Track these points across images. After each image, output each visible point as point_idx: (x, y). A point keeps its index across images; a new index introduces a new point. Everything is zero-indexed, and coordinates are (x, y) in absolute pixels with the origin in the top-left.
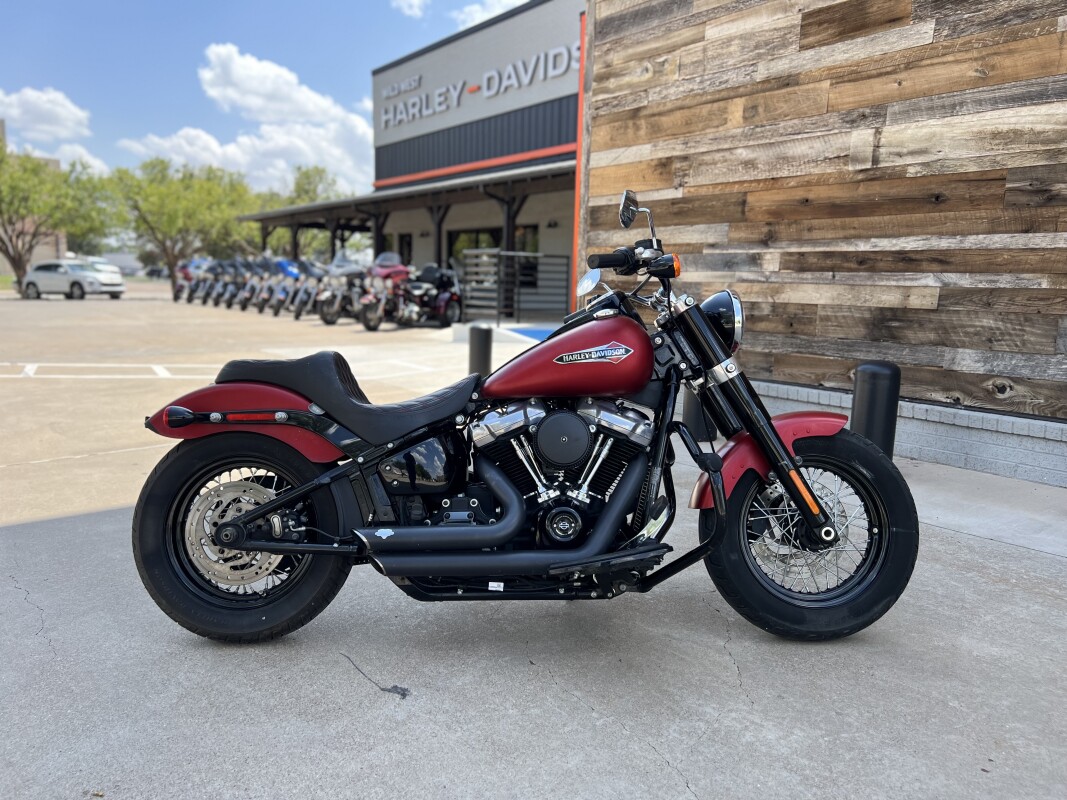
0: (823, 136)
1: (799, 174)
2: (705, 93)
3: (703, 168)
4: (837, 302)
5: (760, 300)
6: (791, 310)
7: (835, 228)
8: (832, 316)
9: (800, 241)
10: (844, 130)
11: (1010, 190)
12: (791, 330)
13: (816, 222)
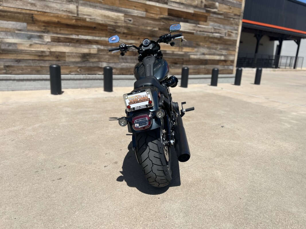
0: (61, 3)
1: (54, 12)
4: (72, 51)
5: (45, 50)
6: (57, 54)
7: (68, 31)
8: (71, 55)
9: (57, 33)
10: (67, 3)
11: (109, 29)
12: (58, 59)
13: (62, 28)
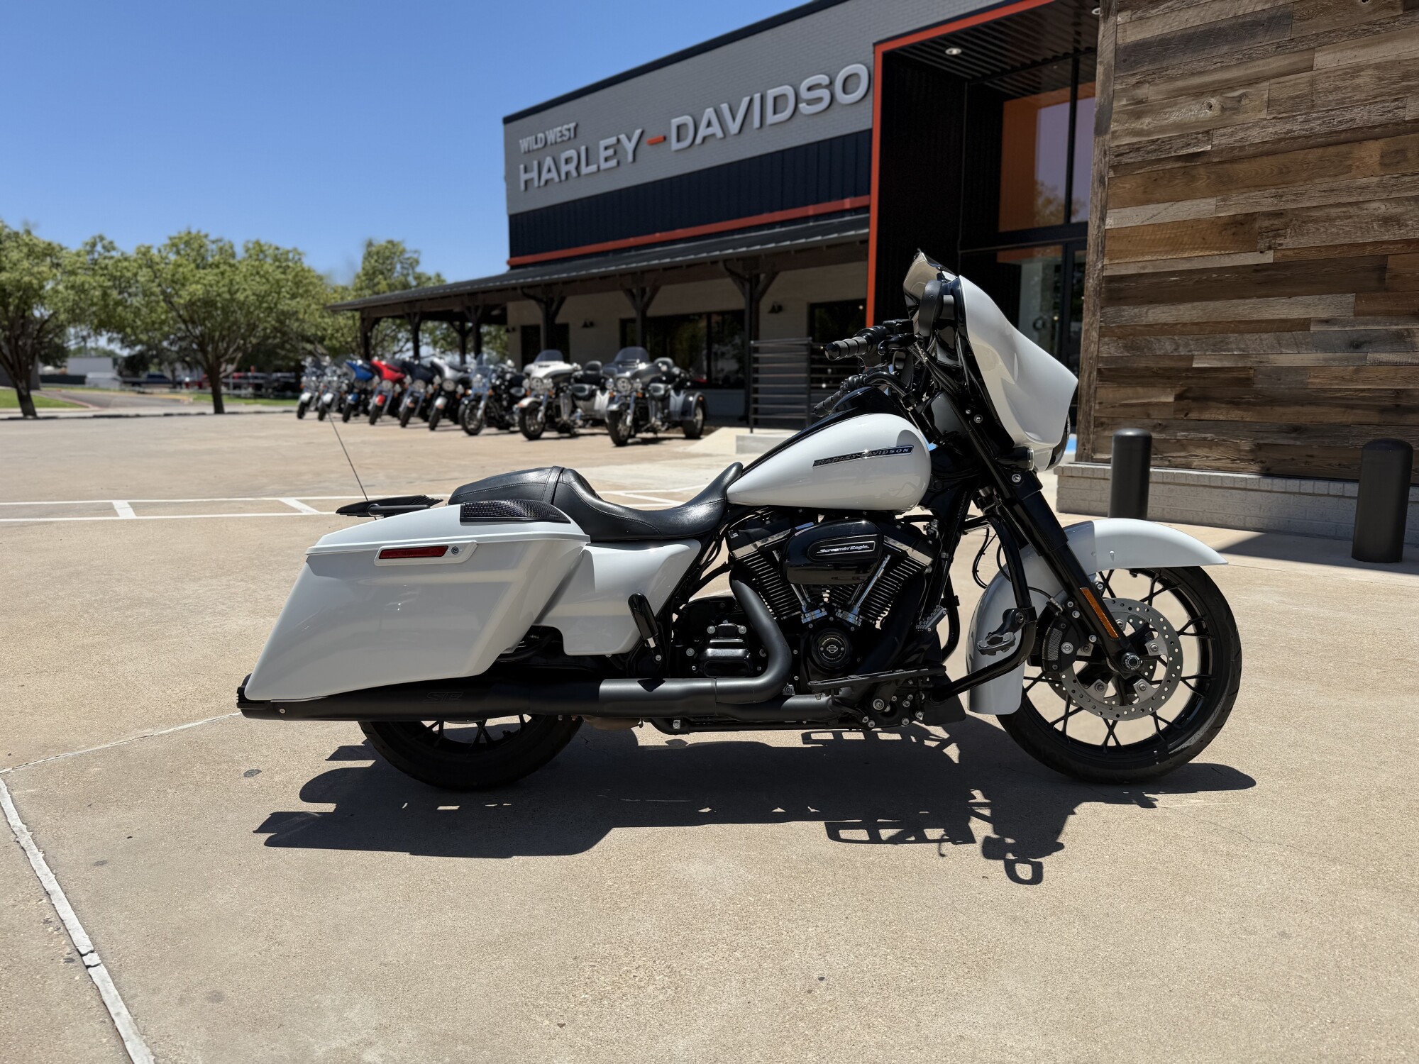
2: (1312, 135)
3: (1311, 227)
